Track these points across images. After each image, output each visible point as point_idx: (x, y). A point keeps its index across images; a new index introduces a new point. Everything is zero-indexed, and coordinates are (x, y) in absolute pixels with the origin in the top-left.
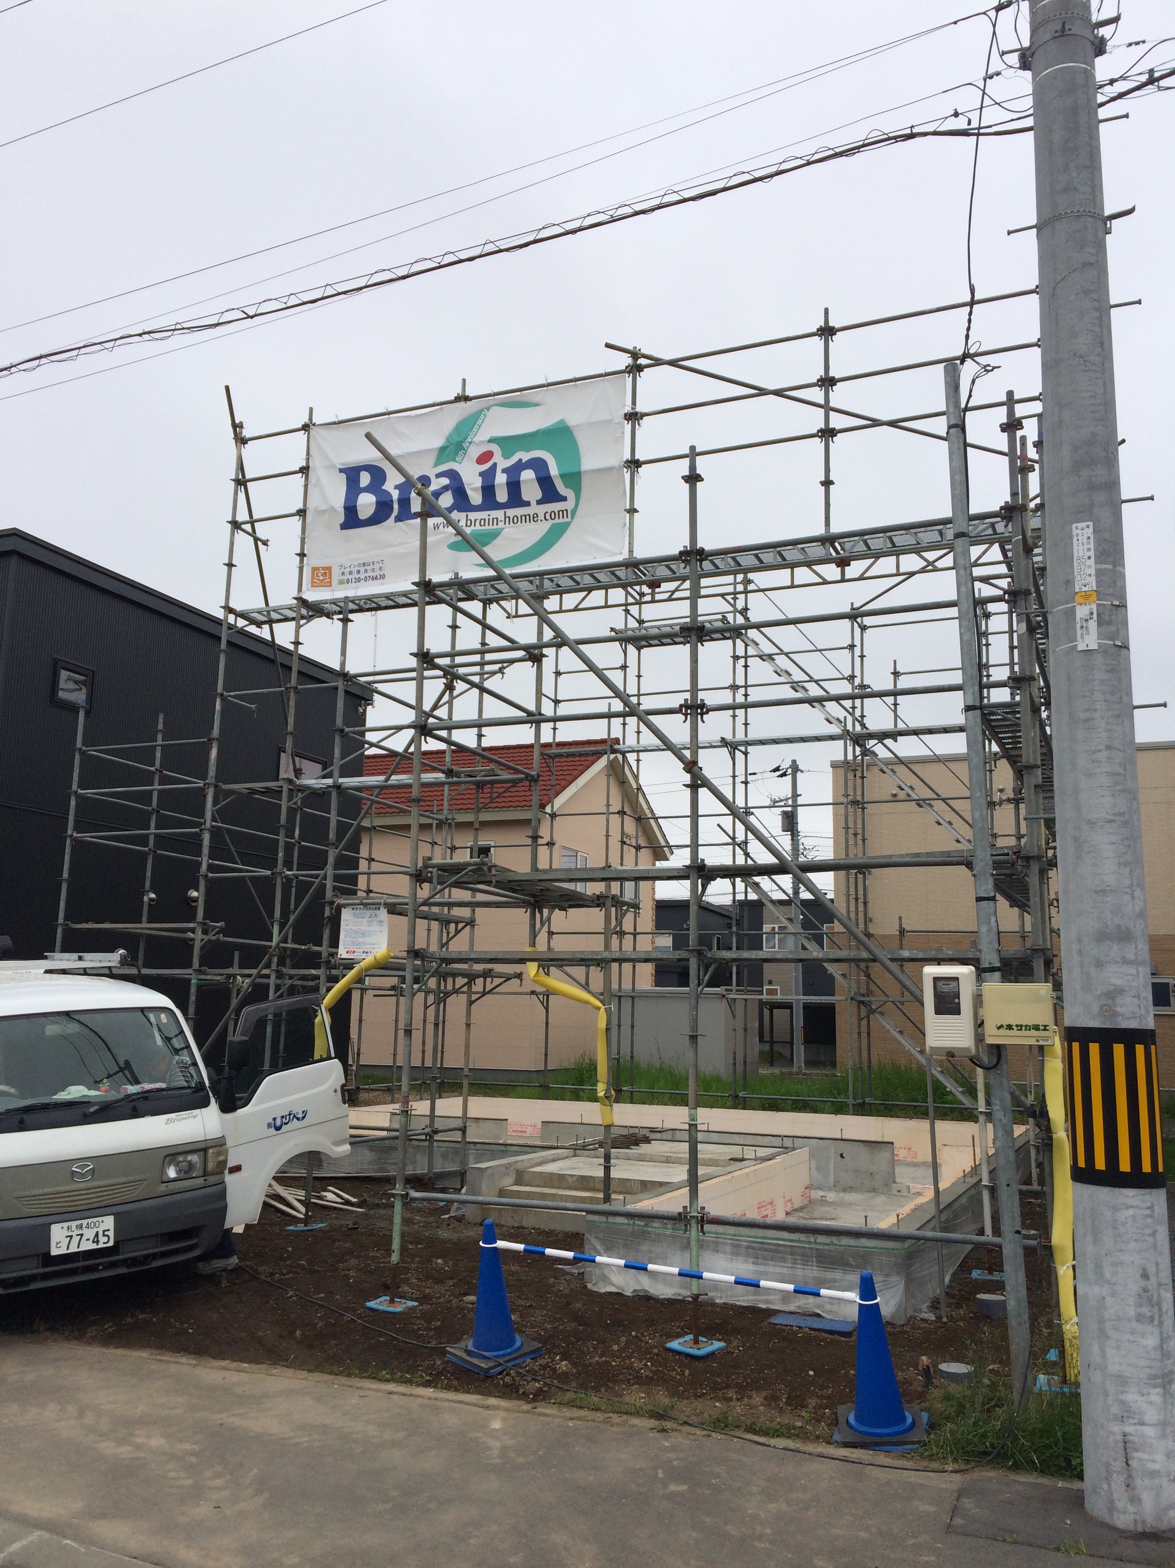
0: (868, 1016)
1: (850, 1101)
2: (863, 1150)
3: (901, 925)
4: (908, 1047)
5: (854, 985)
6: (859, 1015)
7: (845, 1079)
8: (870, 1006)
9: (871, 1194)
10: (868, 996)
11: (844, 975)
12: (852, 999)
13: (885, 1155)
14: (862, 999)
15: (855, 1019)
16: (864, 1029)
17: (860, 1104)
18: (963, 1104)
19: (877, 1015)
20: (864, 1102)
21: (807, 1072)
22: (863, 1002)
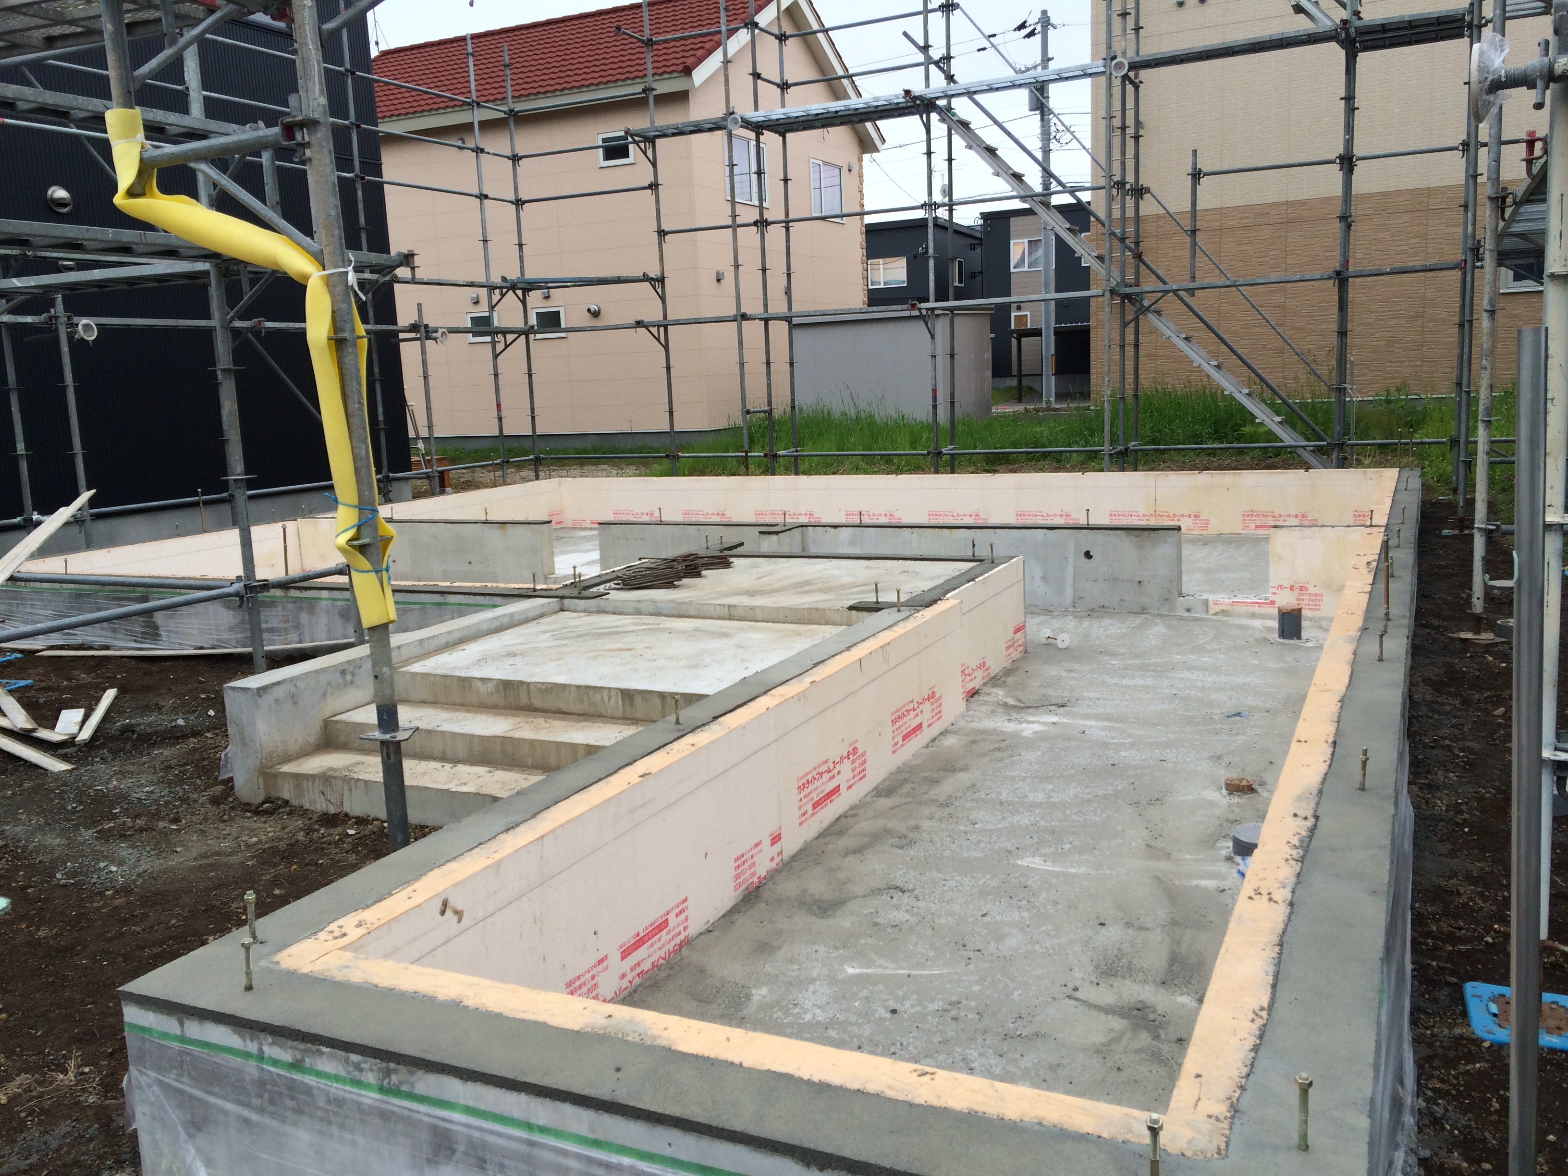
0: (1136, 320)
1: (1106, 448)
2: (1125, 542)
3: (1195, 164)
4: (1197, 360)
5: (1116, 273)
6: (1123, 316)
7: (1100, 413)
8: (1141, 302)
9: (1138, 620)
10: (1138, 285)
11: (1100, 258)
12: (1113, 292)
13: (1164, 549)
14: (1128, 290)
15: (1116, 324)
16: (1130, 338)
17: (1120, 452)
18: (1282, 441)
19: (1150, 315)
20: (1127, 449)
21: (1057, 406)
22: (1127, 296)
